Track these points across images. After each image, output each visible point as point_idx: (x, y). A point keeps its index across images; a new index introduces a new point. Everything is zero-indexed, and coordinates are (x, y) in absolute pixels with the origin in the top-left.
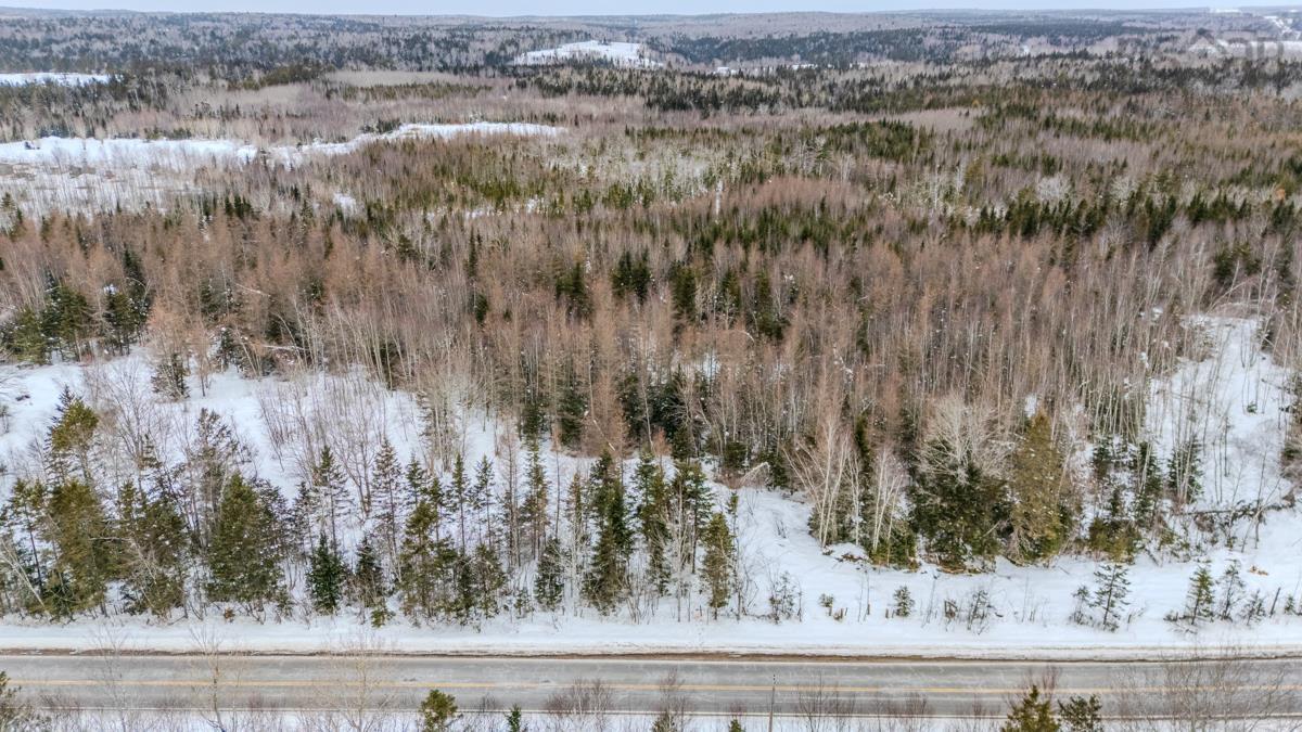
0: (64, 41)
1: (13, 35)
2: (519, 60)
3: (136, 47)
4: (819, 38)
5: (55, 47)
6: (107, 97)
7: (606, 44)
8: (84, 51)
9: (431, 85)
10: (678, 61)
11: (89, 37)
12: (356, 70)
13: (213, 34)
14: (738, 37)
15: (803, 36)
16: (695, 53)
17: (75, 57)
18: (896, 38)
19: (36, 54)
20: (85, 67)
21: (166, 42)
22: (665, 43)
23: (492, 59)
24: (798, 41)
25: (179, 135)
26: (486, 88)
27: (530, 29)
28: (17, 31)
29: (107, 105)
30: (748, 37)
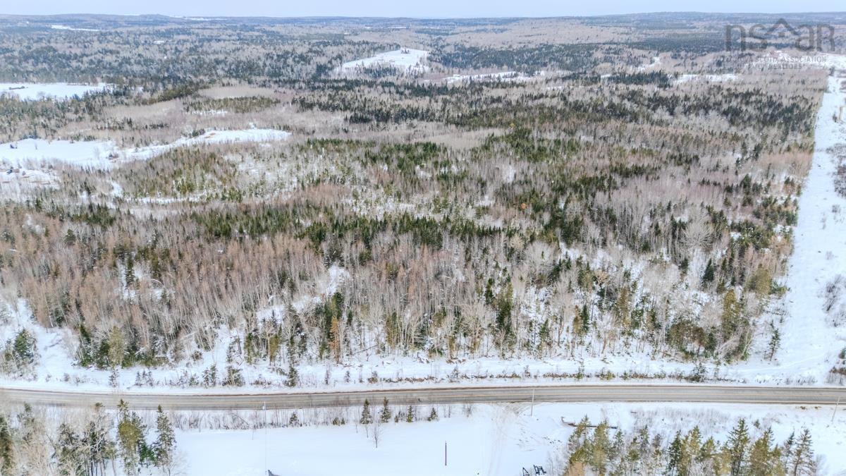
2: (337, 70)
3: (129, 59)
4: (537, 49)
5: (85, 59)
6: (73, 109)
7: (406, 53)
8: (99, 61)
9: (254, 98)
10: (437, 68)
11: (106, 52)
12: (223, 85)
13: (176, 48)
14: (492, 47)
15: (532, 46)
16: (460, 58)
17: (93, 66)
18: (578, 52)
19: (74, 64)
20: (82, 81)
21: (148, 55)
22: (448, 50)
23: (321, 69)
24: (520, 52)
25: (90, 138)
26: (278, 102)
27: (364, 42)
28: (71, 47)
29: (70, 115)
30: (498, 47)
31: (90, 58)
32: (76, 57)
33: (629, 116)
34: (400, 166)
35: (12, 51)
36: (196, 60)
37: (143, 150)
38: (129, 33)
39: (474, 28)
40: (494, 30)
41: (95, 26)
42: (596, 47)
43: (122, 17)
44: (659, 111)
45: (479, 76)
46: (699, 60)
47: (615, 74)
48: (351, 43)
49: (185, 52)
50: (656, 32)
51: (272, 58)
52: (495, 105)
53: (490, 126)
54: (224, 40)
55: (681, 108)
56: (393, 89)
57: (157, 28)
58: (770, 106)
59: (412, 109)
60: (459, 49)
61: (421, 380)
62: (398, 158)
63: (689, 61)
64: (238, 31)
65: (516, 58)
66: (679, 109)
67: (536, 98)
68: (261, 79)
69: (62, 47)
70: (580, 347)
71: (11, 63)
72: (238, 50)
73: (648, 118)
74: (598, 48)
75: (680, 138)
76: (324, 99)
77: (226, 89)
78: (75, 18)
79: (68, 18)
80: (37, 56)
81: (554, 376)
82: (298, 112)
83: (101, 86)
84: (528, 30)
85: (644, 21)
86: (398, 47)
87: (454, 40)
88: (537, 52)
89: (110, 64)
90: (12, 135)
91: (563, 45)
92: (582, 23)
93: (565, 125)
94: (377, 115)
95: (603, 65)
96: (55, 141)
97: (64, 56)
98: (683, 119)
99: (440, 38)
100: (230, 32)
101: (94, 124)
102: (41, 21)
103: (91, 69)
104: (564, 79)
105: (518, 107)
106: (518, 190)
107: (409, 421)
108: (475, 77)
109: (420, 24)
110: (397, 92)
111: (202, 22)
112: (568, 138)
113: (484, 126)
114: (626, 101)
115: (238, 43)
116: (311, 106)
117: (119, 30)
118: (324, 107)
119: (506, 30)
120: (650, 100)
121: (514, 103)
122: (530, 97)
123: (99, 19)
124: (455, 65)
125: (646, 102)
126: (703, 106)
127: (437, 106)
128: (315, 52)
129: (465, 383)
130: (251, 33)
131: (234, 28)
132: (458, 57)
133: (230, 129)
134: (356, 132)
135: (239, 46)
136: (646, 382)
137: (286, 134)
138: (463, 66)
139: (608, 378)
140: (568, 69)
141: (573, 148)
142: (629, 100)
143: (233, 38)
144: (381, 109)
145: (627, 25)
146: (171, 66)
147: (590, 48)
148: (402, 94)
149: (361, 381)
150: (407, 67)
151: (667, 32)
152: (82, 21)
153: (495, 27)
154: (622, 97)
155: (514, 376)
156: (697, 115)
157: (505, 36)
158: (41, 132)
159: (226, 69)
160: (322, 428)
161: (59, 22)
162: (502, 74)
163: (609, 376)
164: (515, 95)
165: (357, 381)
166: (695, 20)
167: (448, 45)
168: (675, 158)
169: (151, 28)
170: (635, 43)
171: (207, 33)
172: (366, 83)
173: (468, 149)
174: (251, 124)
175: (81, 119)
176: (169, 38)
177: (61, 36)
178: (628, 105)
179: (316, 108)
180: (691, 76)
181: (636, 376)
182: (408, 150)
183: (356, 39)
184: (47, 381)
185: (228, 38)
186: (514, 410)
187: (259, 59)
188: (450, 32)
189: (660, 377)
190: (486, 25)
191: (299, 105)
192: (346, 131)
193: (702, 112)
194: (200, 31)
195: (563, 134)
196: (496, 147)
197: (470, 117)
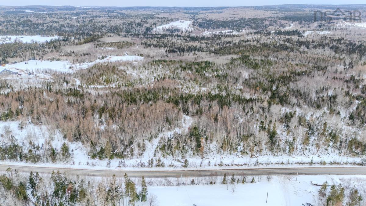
0: (47, 23)
1: (36, 22)
2: (155, 29)
3: (64, 25)
4: (239, 20)
5: (45, 25)
6: (48, 47)
7: (182, 22)
8: (51, 26)
9: (123, 42)
10: (197, 29)
11: (53, 22)
12: (108, 36)
13: (83, 20)
14: (219, 19)
15: (236, 19)
16: (206, 24)
17: (49, 28)
18: (258, 22)
19: (40, 27)
20: (47, 35)
21: (71, 23)
22: (199, 21)
23: (148, 29)
24: (232, 22)
25: (58, 60)
26: (134, 44)
27: (163, 18)
28: (37, 20)
29: (47, 50)
30: (221, 19)
31: (47, 25)
32: (40, 24)
33: (290, 49)
34: (197, 71)
35: (13, 22)
36: (93, 26)
37: (83, 65)
38: (61, 13)
39: (208, 11)
40: (217, 12)
41: (44, 11)
42: (265, 19)
43: (55, 7)
44: (302, 47)
45: (217, 32)
46: (311, 25)
47: (276, 31)
48: (158, 18)
49: (87, 22)
50: (288, 13)
51: (126, 24)
52: (228, 45)
53: (230, 54)
54: (103, 17)
55: (312, 46)
56: (182, 38)
57: (72, 11)
58: (351, 45)
59: (194, 47)
60: (204, 20)
61: (242, 165)
62: (195, 68)
63: (307, 26)
64: (107, 13)
65: (231, 24)
66: (311, 46)
67: (246, 42)
68: (123, 34)
69: (34, 20)
70: (306, 151)
71: (12, 27)
72: (110, 21)
73: (298, 50)
74: (266, 20)
75: (316, 59)
76: (155, 43)
77: (110, 38)
78: (34, 7)
79: (31, 7)
80: (24, 24)
81: (300, 163)
82: (144, 48)
83: (56, 37)
84: (232, 12)
85: (282, 8)
86: (178, 19)
87: (201, 17)
88: (239, 22)
89: (56, 27)
90: (25, 58)
91: (250, 18)
92: (255, 9)
93: (263, 53)
94: (179, 49)
95: (270, 27)
96: (43, 61)
97: (36, 24)
98: (314, 50)
99: (195, 16)
100: (104, 13)
101: (58, 53)
102: (21, 9)
103: (48, 29)
104: (255, 33)
105: (239, 46)
106: (253, 82)
107: (243, 183)
108: (214, 33)
109: (184, 10)
110: (184, 39)
111: (90, 9)
112: (266, 59)
113: (227, 54)
114: (286, 43)
115: (109, 18)
116: (150, 46)
117: (56, 12)
118: (155, 46)
119: (222, 12)
120: (297, 42)
121: (237, 44)
122: (243, 41)
123: (45, 8)
124: (204, 27)
125: (295, 43)
126: (322, 45)
127: (204, 45)
128: (144, 22)
129: (261, 167)
130: (113, 14)
131: (105, 12)
132: (204, 24)
133: (117, 55)
134: (172, 57)
135: (110, 19)
136: (341, 166)
137: (142, 58)
138: (208, 28)
139: (324, 164)
140: (255, 29)
141: (269, 63)
142: (288, 42)
143: (106, 16)
144: (181, 47)
145: (275, 10)
146: (82, 28)
147: (263, 20)
148: (186, 40)
149: (215, 165)
150: (184, 28)
151: (294, 13)
152: (38, 9)
153: (217, 11)
154: (285, 41)
155: (282, 163)
156: (319, 49)
157: (223, 15)
158: (37, 57)
159: (106, 29)
160: (206, 185)
161: (28, 9)
162: (226, 31)
163: (324, 163)
164: (237, 40)
165: (214, 165)
166: (303, 7)
167: (199, 19)
168: (316, 67)
169: (69, 12)
170: (282, 18)
171: (94, 14)
172: (169, 35)
173: (224, 64)
174: (125, 53)
175: (52, 51)
176: (78, 16)
177: (31, 15)
178: (288, 44)
179: (152, 46)
180: (311, 32)
181: (335, 163)
182: (198, 64)
183: (160, 16)
184: (79, 165)
185: (103, 16)
186: (288, 178)
187: (120, 25)
188: (198, 13)
189: (346, 164)
190: (213, 10)
191: (144, 45)
192: (167, 56)
193: (321, 47)
194: (91, 13)
195: (263, 57)
196: (236, 63)
197: (220, 50)
